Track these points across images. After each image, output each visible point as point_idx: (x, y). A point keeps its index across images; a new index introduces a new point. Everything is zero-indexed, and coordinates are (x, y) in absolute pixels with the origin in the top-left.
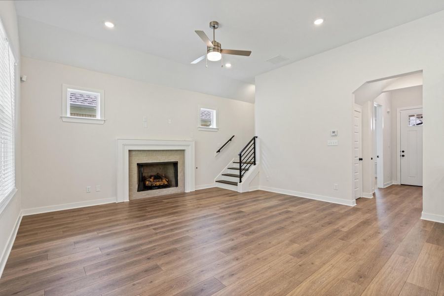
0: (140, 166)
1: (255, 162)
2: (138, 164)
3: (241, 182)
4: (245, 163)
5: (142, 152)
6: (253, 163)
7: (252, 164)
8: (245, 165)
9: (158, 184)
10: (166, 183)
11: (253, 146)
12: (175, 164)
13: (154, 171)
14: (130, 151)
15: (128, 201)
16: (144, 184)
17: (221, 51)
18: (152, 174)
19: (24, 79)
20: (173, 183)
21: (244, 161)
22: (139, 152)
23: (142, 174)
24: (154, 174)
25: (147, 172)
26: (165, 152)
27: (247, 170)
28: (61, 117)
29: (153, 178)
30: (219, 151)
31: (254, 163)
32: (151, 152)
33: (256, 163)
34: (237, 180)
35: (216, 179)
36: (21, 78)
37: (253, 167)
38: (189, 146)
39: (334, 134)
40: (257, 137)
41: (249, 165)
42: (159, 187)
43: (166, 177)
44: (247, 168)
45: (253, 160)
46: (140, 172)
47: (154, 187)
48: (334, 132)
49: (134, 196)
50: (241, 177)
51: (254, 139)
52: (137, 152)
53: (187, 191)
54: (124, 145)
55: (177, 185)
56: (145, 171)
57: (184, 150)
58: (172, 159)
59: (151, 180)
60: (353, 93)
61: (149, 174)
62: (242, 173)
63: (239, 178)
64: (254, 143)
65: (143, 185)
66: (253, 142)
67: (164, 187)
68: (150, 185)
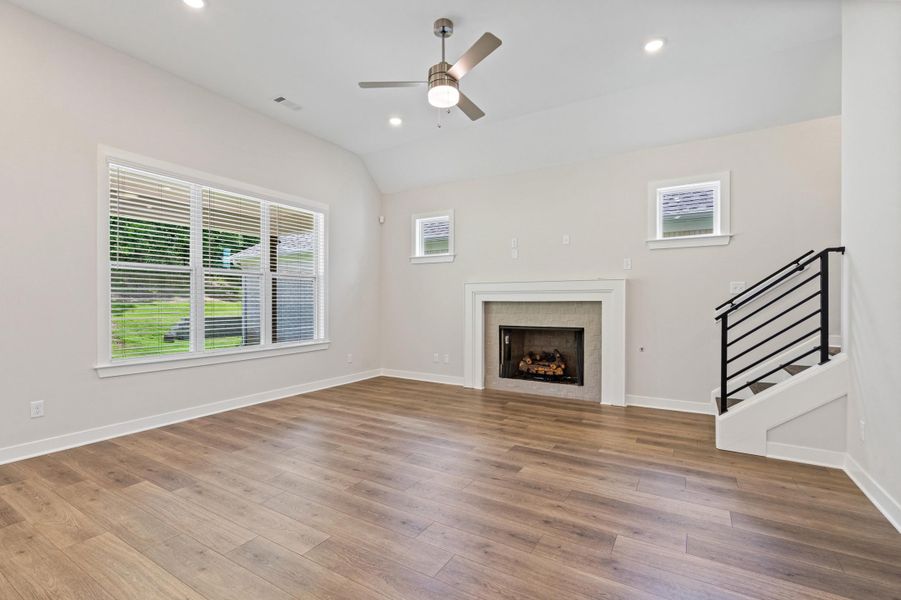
0: (505, 330)
2: (500, 327)
3: (723, 411)
5: (508, 305)
9: (541, 370)
10: (559, 372)
12: (579, 333)
13: (550, 346)
14: (486, 304)
15: (482, 388)
16: (516, 366)
22: (504, 306)
26: (552, 306)
28: (410, 259)
32: (524, 306)
38: (609, 291)
40: (842, 250)
42: (547, 378)
46: (503, 342)
47: (534, 374)
49: (493, 383)
51: (822, 256)
52: (500, 306)
53: (606, 402)
54: (474, 294)
55: (581, 382)
57: (601, 302)
58: (569, 321)
64: (824, 274)
65: (513, 367)
67: (555, 379)
68: (525, 369)
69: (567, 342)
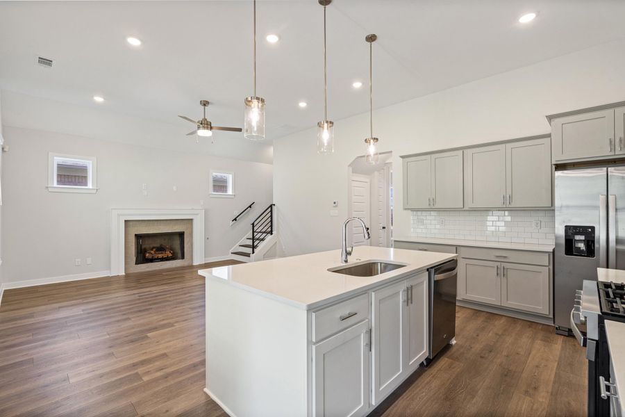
0: (138, 237)
1: (272, 231)
2: (136, 235)
3: (253, 253)
4: (264, 232)
5: (140, 223)
7: (268, 233)
8: (260, 234)
9: (160, 256)
10: (170, 255)
11: (269, 214)
12: (181, 235)
13: (157, 243)
14: (125, 221)
15: (124, 274)
16: (145, 256)
17: (211, 128)
18: (155, 246)
19: (5, 150)
20: (180, 255)
21: (258, 230)
22: (137, 223)
23: (141, 246)
24: (158, 245)
25: (148, 244)
26: (168, 222)
27: (263, 240)
28: (47, 187)
29: (154, 250)
30: (235, 219)
31: (271, 233)
32: (151, 222)
34: (249, 250)
35: (231, 251)
36: (3, 149)
37: (269, 237)
38: (197, 214)
39: (335, 205)
40: (274, 205)
41: (265, 234)
42: (163, 259)
43: (171, 249)
44: (262, 237)
45: (269, 230)
46: (138, 244)
47: (156, 259)
48: (335, 203)
49: (131, 269)
50: (254, 247)
51: (271, 206)
52: (134, 223)
53: (194, 264)
54: (119, 215)
55: (183, 257)
56: (146, 242)
57: (192, 220)
58: (177, 229)
59: (152, 252)
61: (152, 246)
62: (255, 244)
63: (251, 249)
64: (271, 211)
65: (142, 257)
66: (269, 210)
67: (167, 259)
68: (150, 257)
69: (165, 240)
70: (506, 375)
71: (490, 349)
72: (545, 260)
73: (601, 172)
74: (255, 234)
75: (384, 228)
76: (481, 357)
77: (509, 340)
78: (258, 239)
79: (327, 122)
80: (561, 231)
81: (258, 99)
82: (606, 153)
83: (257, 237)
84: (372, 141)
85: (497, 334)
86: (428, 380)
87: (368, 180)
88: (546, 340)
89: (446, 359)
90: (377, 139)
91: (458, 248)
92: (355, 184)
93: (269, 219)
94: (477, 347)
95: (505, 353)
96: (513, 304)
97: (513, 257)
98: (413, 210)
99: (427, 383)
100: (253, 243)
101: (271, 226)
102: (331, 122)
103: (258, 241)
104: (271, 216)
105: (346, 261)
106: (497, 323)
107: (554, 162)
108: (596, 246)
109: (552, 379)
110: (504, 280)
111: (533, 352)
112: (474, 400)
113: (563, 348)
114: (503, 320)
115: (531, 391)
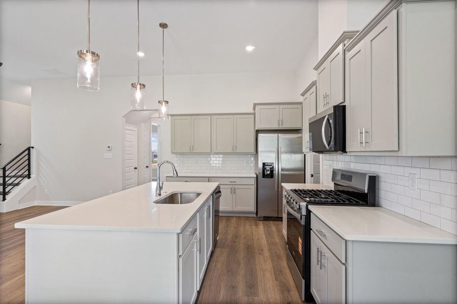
1: (29, 174)
3: (4, 199)
4: (14, 177)
6: (26, 177)
7: (24, 177)
8: (13, 179)
11: (27, 158)
21: (12, 175)
27: (18, 184)
31: (29, 176)
33: (31, 176)
37: (26, 181)
39: (109, 149)
40: (33, 148)
41: (20, 179)
44: (16, 182)
45: (27, 173)
48: (109, 147)
50: (5, 194)
51: (29, 149)
60: (123, 117)
62: (7, 190)
64: (29, 154)
66: (27, 152)
70: (248, 248)
71: (236, 236)
72: (253, 182)
73: (275, 136)
74: (7, 179)
75: (147, 167)
76: (234, 242)
77: (241, 229)
78: (10, 185)
79: (140, 84)
80: (260, 166)
81: (93, 53)
82: (276, 127)
83: (10, 182)
84: (164, 103)
85: (235, 228)
86: (214, 265)
87: (136, 129)
88: (257, 225)
89: (218, 249)
90: (168, 102)
91: (210, 178)
92: (127, 132)
93: (27, 163)
94: (230, 237)
95: (243, 237)
96: (239, 208)
97: (239, 181)
98: (176, 153)
99: (215, 267)
100: (4, 189)
101: (29, 170)
102: (143, 85)
103: (10, 187)
104: (29, 159)
105: (160, 195)
106: (232, 221)
107: (257, 129)
108: (274, 172)
109: (266, 243)
110: (234, 195)
111: (254, 232)
112: (241, 267)
113: (264, 226)
114: (235, 219)
115: (261, 252)
